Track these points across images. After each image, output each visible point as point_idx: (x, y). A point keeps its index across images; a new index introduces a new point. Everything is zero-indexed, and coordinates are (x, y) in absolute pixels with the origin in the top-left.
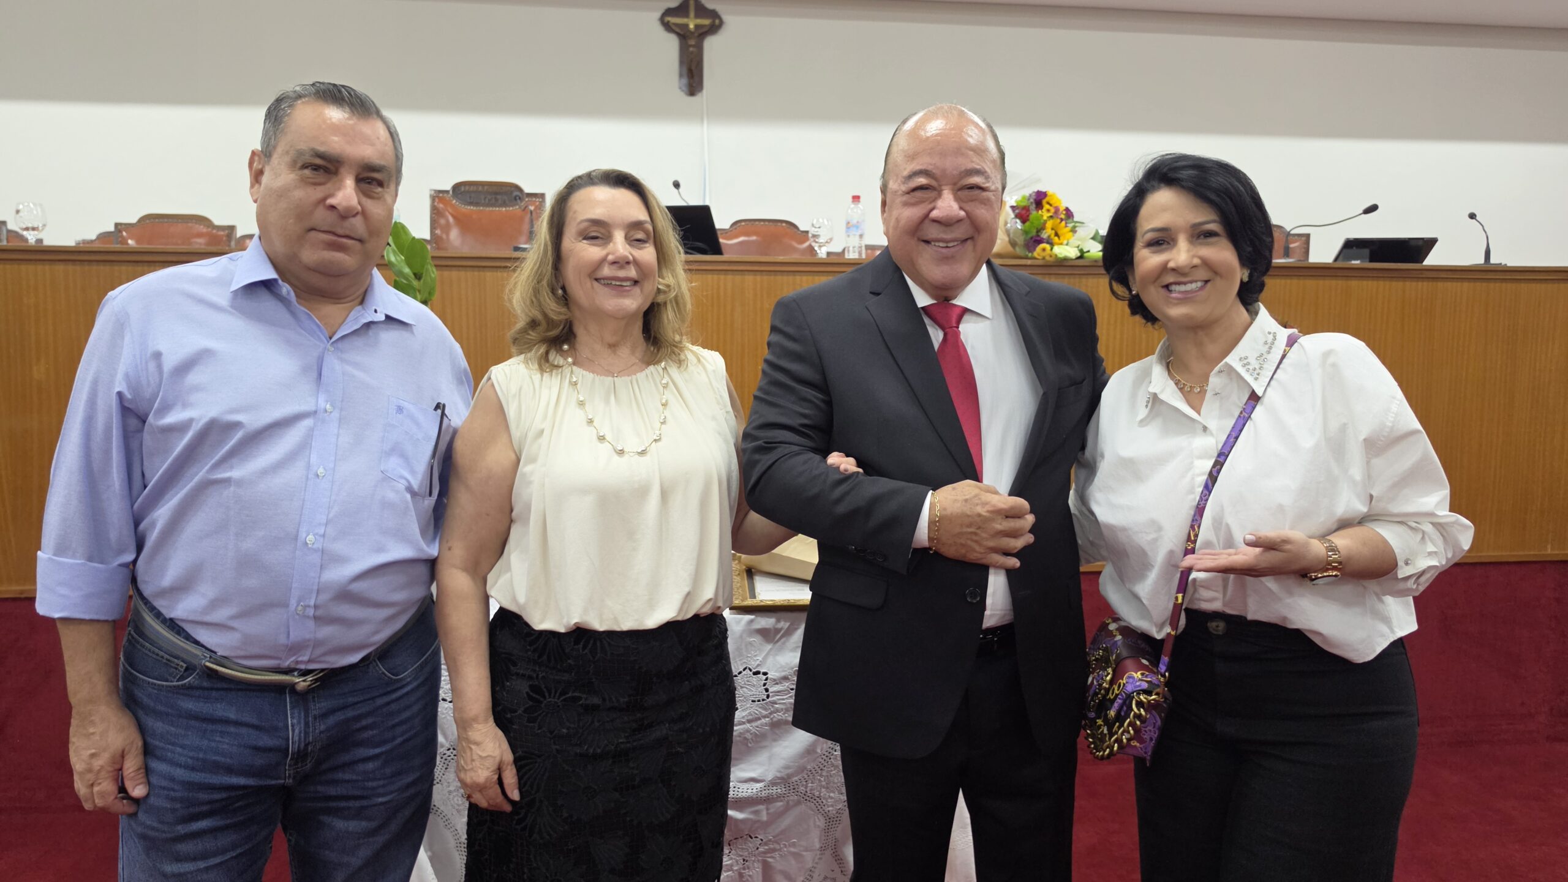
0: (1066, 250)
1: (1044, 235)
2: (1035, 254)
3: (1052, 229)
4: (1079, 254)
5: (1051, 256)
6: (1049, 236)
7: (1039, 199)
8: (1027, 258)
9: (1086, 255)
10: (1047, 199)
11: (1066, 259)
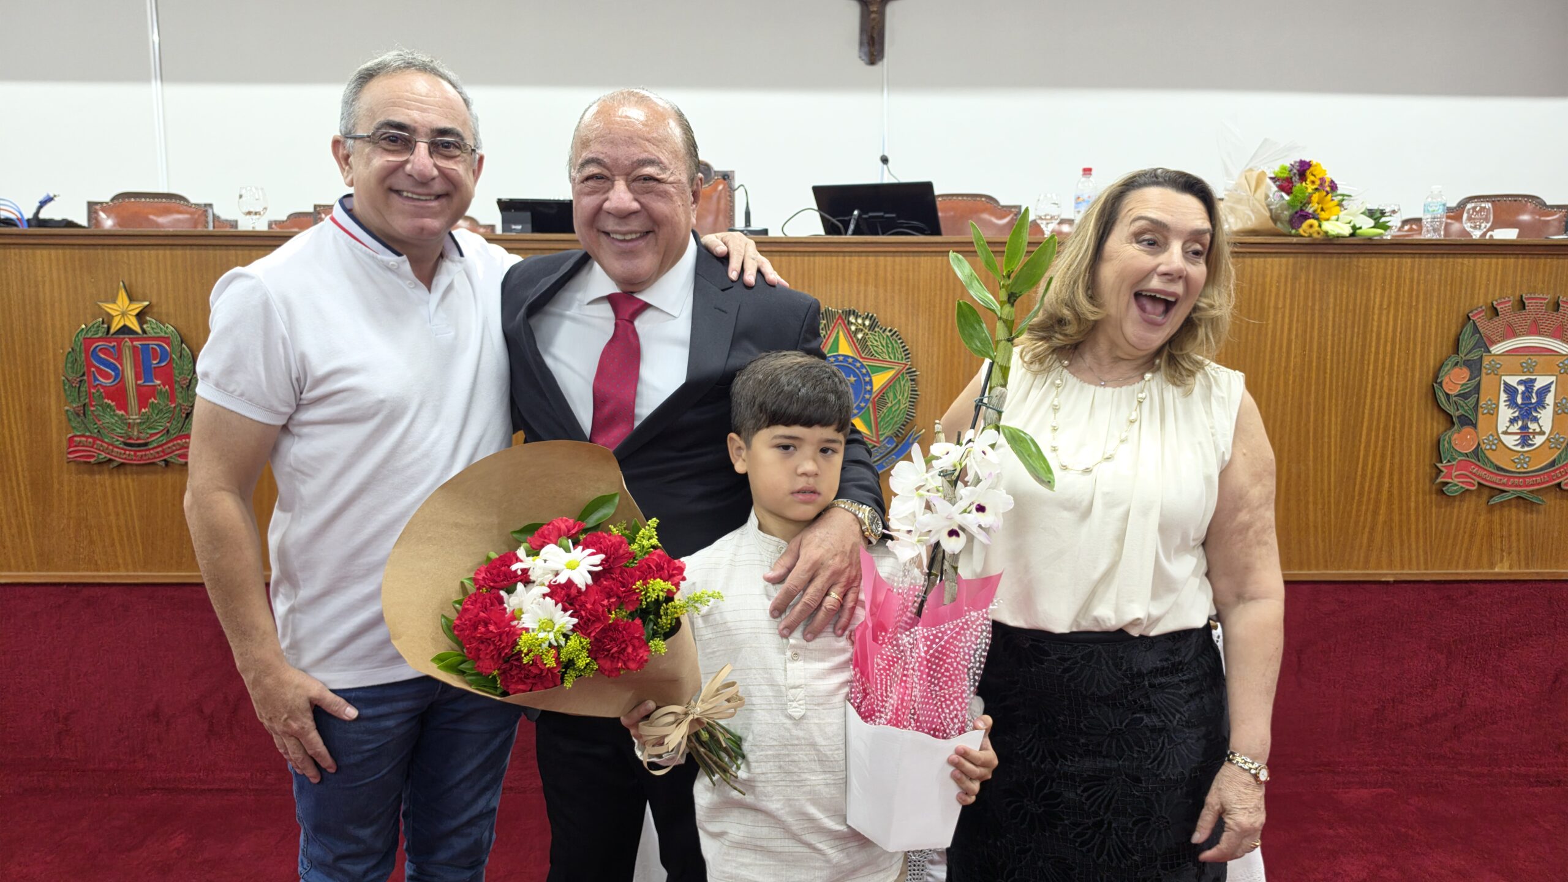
0: (1336, 226)
1: (1310, 210)
2: (1301, 231)
3: (1318, 203)
4: (1351, 231)
5: (1319, 233)
6: (1315, 211)
7: (1303, 169)
8: (1290, 235)
9: (1358, 231)
10: (1311, 169)
11: (1338, 237)
